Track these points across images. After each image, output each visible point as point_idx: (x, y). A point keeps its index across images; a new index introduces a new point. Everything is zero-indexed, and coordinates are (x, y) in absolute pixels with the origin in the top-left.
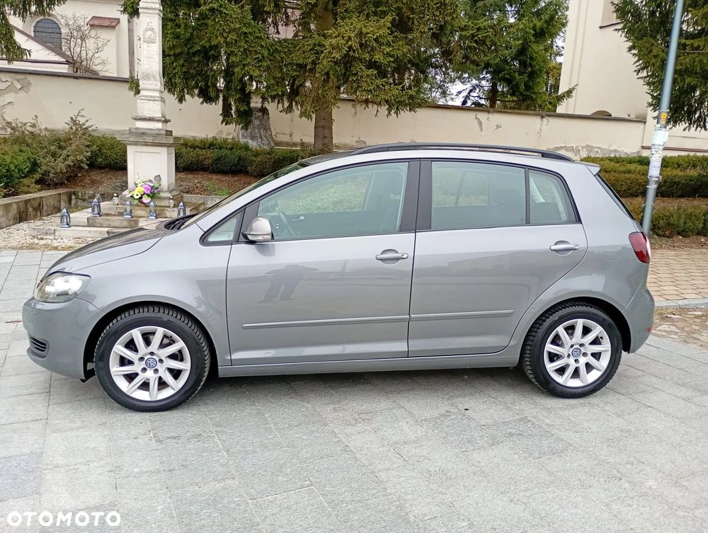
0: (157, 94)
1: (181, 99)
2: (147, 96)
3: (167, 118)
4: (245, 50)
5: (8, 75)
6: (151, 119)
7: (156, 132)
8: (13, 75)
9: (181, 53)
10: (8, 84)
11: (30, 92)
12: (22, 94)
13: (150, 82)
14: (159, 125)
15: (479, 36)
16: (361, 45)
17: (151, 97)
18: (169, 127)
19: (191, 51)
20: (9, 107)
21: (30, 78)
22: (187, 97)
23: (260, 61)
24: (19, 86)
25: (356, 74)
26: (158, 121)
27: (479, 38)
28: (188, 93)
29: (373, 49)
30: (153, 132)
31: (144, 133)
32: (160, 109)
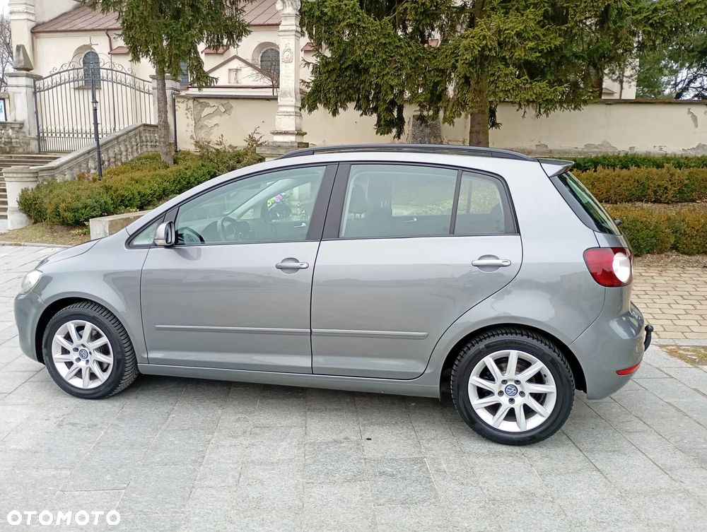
0: (292, 109)
1: (335, 113)
2: (284, 112)
3: (304, 131)
4: (384, 60)
5: (215, 100)
6: (286, 133)
7: (290, 144)
8: (219, 100)
9: (334, 69)
10: (215, 108)
11: (231, 115)
12: (226, 117)
13: (287, 99)
14: (292, 138)
15: (655, 18)
16: (500, 44)
17: (287, 112)
18: (305, 139)
19: (343, 67)
20: (216, 128)
21: (233, 102)
22: (340, 110)
23: (400, 69)
24: (223, 110)
25: (493, 75)
26: (292, 134)
27: (655, 21)
28: (341, 107)
29: (514, 46)
30: (287, 145)
31: (279, 146)
32: (294, 122)
